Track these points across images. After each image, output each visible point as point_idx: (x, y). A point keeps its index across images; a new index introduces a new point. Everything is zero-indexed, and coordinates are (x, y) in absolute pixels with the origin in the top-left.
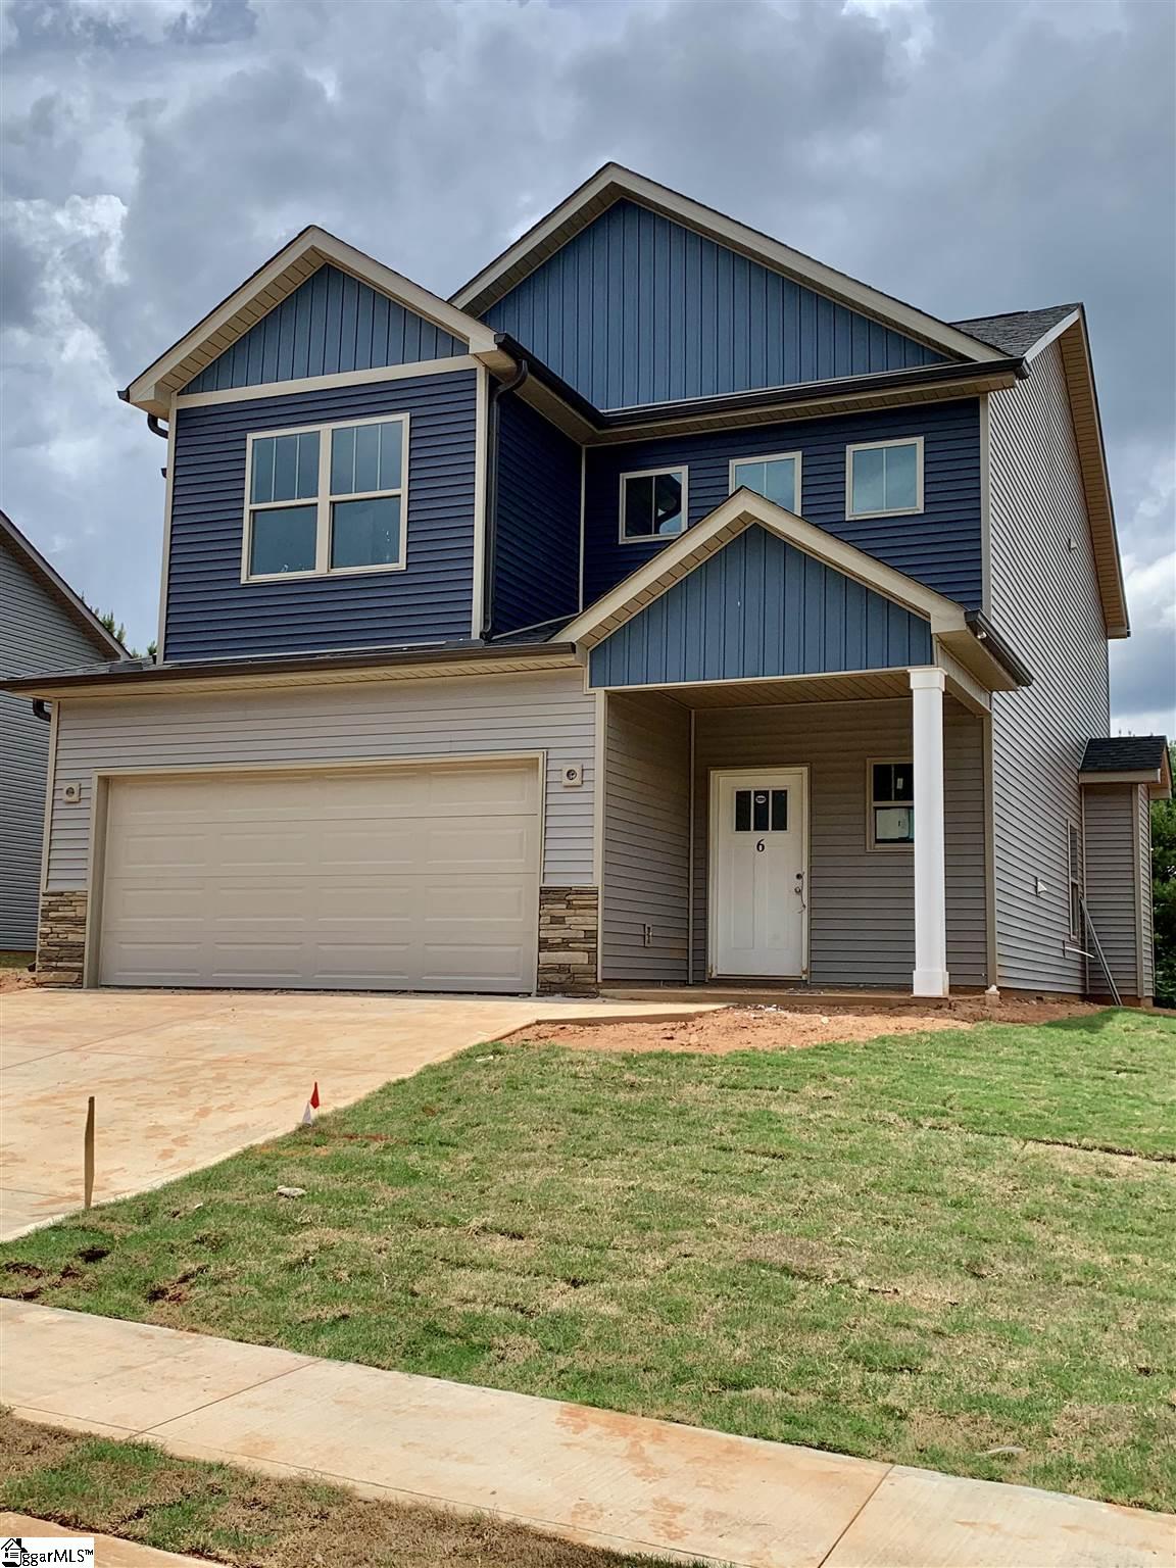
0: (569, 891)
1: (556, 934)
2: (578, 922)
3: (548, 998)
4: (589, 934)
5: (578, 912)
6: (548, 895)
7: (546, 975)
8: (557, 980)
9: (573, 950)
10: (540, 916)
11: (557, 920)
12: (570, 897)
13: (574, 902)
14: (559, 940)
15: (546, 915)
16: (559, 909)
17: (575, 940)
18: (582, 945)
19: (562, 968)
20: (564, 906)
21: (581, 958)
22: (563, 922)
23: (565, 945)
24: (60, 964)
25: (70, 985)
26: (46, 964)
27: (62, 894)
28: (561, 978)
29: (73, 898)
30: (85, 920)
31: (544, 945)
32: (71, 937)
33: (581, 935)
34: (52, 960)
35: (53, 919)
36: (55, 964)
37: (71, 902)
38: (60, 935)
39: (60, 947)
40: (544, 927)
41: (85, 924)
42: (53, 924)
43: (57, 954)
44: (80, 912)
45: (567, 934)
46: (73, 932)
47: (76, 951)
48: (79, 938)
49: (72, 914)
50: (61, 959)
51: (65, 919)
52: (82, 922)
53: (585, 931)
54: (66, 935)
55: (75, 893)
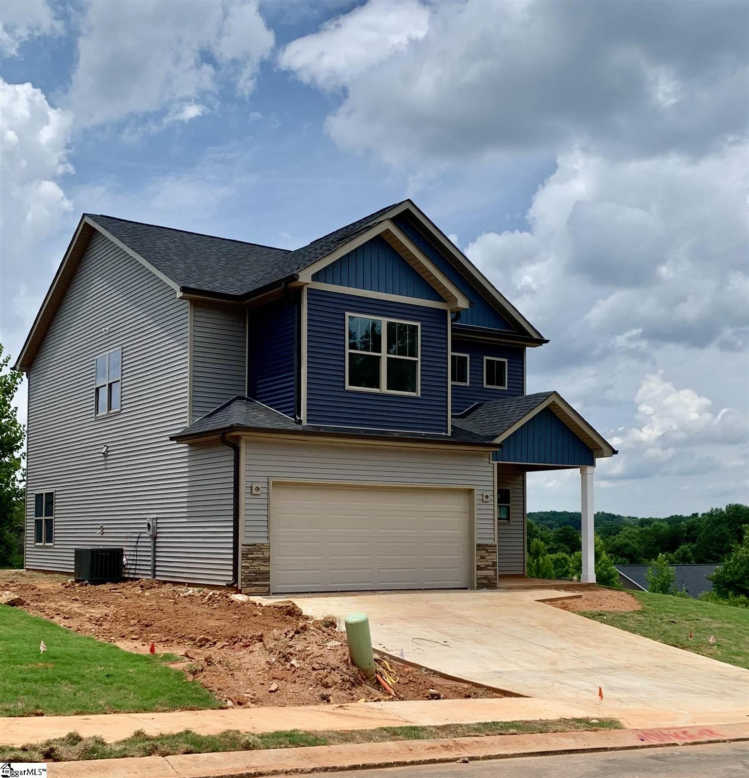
0: (486, 545)
1: (483, 564)
2: (489, 559)
3: (482, 590)
5: (490, 554)
6: (479, 547)
7: (480, 581)
8: (485, 583)
9: (490, 570)
11: (483, 557)
12: (487, 548)
13: (489, 550)
14: (484, 566)
15: (478, 556)
16: (483, 553)
17: (489, 566)
18: (492, 568)
19: (486, 577)
20: (485, 552)
21: (492, 573)
22: (485, 559)
23: (486, 568)
24: (257, 583)
25: (264, 594)
26: (248, 583)
27: (255, 545)
28: (485, 581)
29: (262, 547)
30: (269, 559)
31: (479, 568)
32: (262, 568)
33: (491, 564)
34: (252, 581)
35: (251, 559)
36: (254, 583)
37: (261, 549)
38: (256, 568)
39: (256, 573)
40: (479, 560)
41: (269, 561)
42: (251, 561)
43: (254, 577)
44: (266, 554)
45: (487, 563)
46: (263, 565)
47: (266, 576)
48: (266, 569)
49: (262, 556)
50: (257, 580)
51: (258, 558)
52: (267, 560)
53: (493, 562)
54: (259, 567)
55: (263, 545)
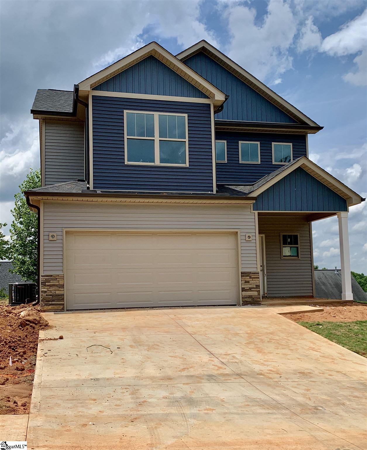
0: (250, 273)
1: (247, 286)
2: (253, 283)
3: (247, 306)
4: (257, 286)
5: (254, 279)
6: (244, 274)
7: (245, 299)
8: (249, 300)
9: (253, 291)
10: (242, 281)
11: (247, 282)
12: (251, 275)
14: (248, 288)
15: (243, 281)
16: (247, 279)
17: (253, 288)
18: (256, 289)
19: (250, 297)
20: (249, 278)
21: (256, 293)
22: (249, 283)
23: (250, 289)
24: (53, 303)
25: (59, 310)
26: (46, 303)
27: (51, 276)
28: (250, 300)
29: (57, 277)
30: (64, 285)
31: (243, 290)
32: (57, 292)
33: (255, 286)
34: (49, 301)
35: (48, 286)
36: (51, 303)
37: (57, 279)
38: (52, 292)
39: (52, 296)
40: (243, 284)
41: (64, 287)
42: (49, 287)
43: (51, 299)
44: (61, 282)
45: (251, 286)
46: (58, 290)
47: (61, 297)
48: (62, 293)
49: (58, 283)
50: (53, 301)
51: (54, 285)
52: (63, 286)
53: (256, 285)
54: (55, 292)
55: (58, 276)
